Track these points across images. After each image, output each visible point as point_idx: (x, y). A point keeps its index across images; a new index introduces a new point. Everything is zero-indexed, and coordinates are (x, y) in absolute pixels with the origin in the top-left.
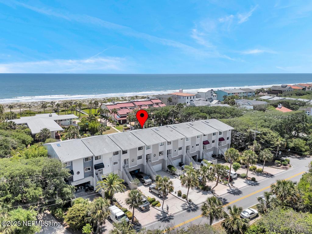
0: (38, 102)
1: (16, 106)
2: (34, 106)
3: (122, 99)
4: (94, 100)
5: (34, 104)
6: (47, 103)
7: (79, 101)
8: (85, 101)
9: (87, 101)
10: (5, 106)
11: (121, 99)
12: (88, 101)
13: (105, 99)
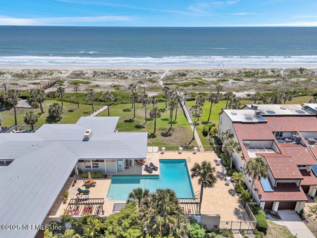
0: (140, 71)
1: (112, 75)
2: (134, 77)
3: (272, 73)
4: (222, 72)
5: (135, 74)
6: (151, 73)
7: (198, 73)
8: (207, 74)
9: (210, 73)
10: (100, 73)
11: (270, 73)
12: (212, 74)
13: (240, 72)
